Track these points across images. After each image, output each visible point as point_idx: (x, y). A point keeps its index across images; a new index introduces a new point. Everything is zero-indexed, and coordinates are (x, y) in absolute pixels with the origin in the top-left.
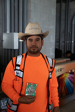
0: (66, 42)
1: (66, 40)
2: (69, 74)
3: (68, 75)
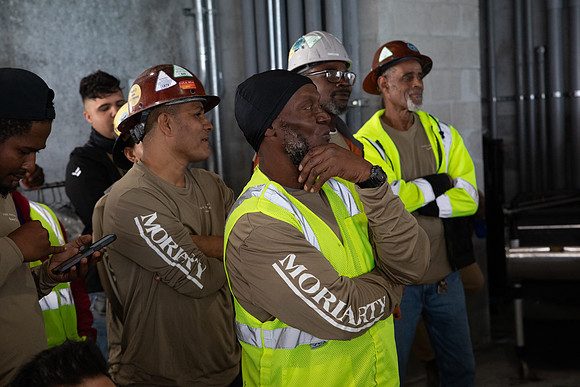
0: (522, 98)
1: (521, 91)
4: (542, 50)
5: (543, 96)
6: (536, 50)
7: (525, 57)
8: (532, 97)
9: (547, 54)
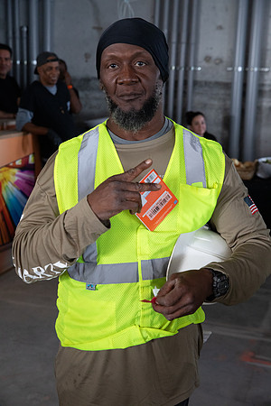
2: (16, 171)
3: (14, 175)
4: (25, 29)
5: (26, 62)
6: (21, 28)
7: (14, 33)
8: (18, 62)
9: (28, 32)
